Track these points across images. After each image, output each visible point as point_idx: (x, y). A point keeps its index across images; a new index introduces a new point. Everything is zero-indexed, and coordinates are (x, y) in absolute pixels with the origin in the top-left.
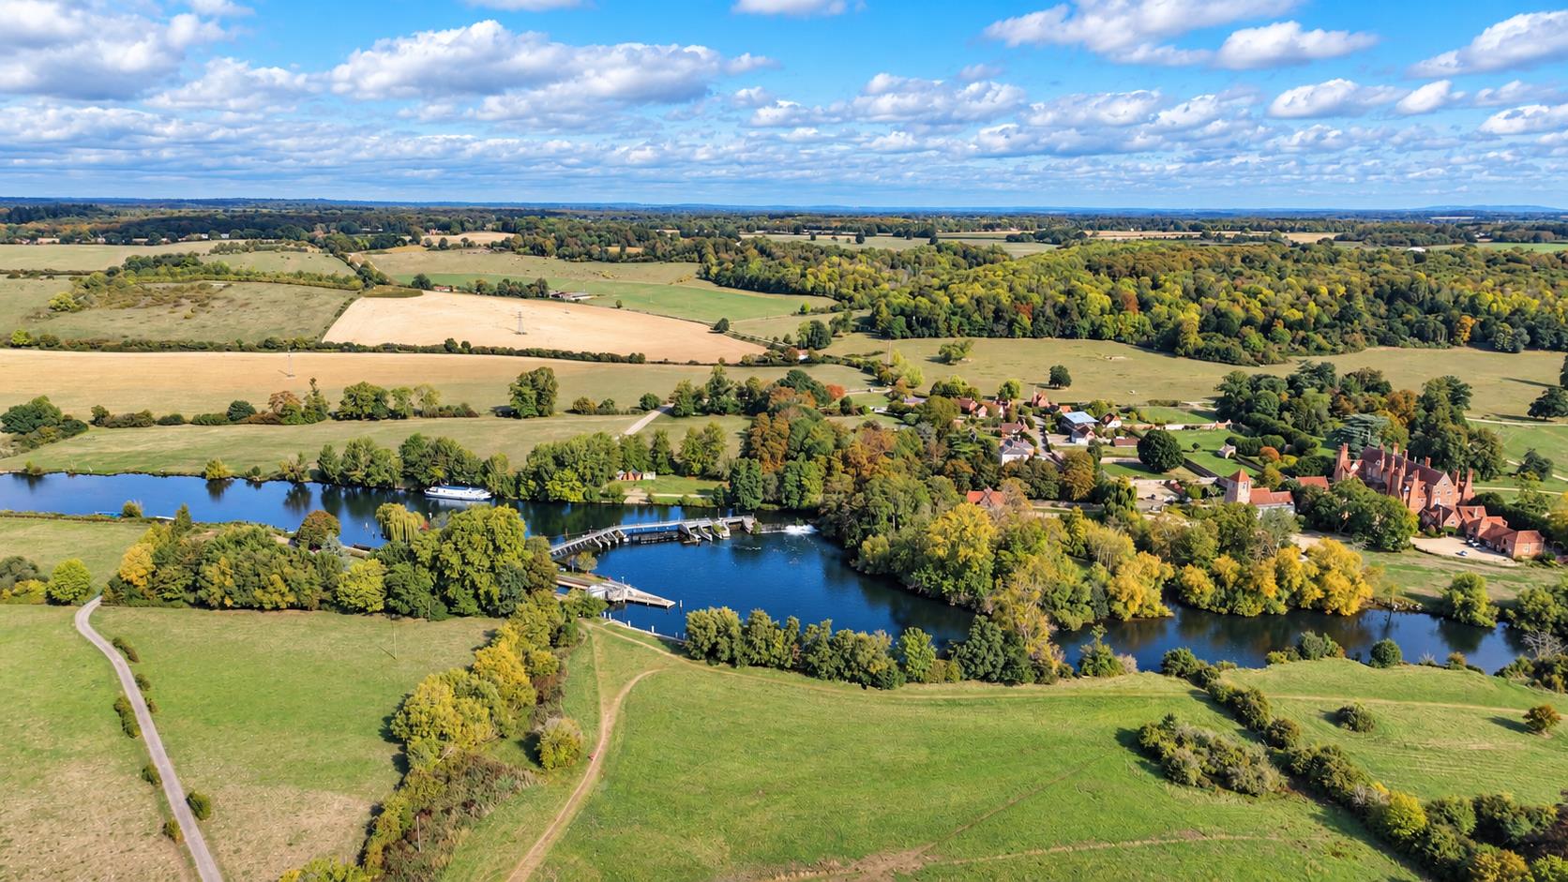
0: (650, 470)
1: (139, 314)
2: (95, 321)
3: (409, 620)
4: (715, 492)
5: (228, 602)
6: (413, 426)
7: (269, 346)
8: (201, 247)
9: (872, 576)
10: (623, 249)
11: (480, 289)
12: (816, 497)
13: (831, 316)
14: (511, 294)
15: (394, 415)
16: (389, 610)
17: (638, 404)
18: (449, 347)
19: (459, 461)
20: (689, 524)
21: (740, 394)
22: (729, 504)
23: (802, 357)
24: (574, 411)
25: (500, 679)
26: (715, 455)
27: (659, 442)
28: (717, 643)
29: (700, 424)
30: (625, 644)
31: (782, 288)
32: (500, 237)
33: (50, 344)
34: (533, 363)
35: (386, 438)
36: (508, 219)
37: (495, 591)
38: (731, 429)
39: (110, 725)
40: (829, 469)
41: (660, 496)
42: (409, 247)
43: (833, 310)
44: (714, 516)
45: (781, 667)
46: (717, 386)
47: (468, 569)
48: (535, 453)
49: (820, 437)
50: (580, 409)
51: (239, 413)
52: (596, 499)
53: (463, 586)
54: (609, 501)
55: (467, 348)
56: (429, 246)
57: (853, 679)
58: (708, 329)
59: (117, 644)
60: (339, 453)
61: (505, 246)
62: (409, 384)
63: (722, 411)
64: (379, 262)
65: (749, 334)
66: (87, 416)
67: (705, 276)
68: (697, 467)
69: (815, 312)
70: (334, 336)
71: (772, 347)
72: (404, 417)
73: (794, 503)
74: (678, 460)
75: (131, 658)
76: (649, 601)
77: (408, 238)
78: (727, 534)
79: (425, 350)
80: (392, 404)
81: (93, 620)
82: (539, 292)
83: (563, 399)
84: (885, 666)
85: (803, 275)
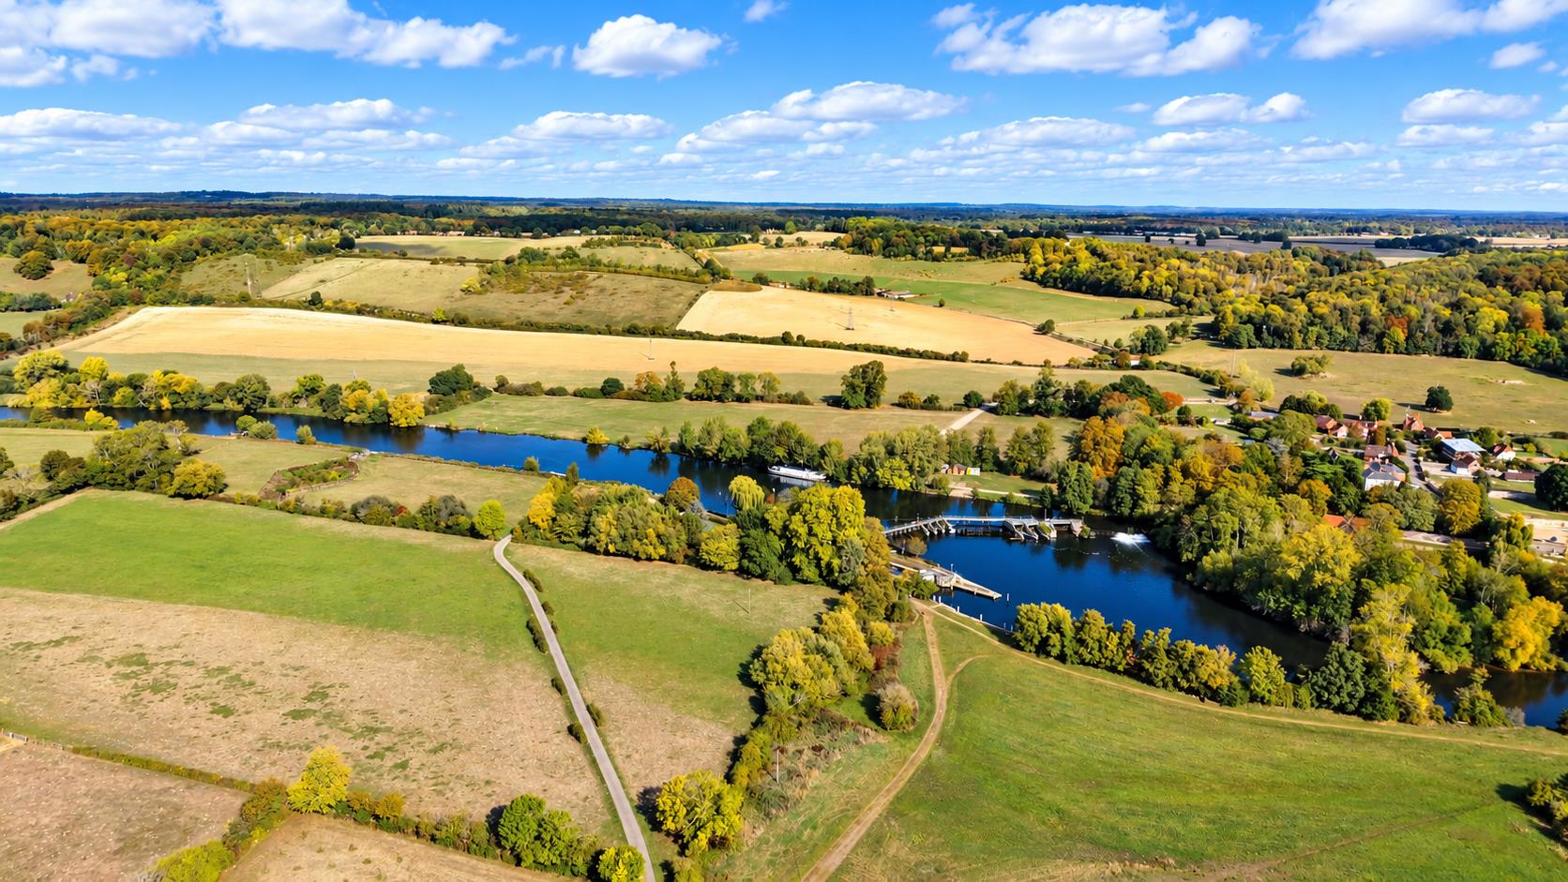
0: (974, 465)
1: (529, 298)
2: (496, 302)
3: (759, 582)
4: (1043, 493)
5: (612, 549)
6: (757, 409)
7: (632, 331)
8: (574, 241)
9: (1212, 595)
10: (948, 250)
11: (810, 285)
12: (1150, 507)
13: (1168, 321)
14: (839, 291)
15: (739, 399)
16: (742, 572)
17: (962, 401)
18: (785, 340)
19: (800, 442)
20: (1014, 522)
21: (1068, 396)
22: (1055, 507)
23: (1134, 363)
24: (900, 405)
25: (844, 642)
26: (1042, 455)
27: (986, 434)
28: (1048, 637)
29: (1029, 424)
30: (953, 627)
31: (1110, 289)
32: (832, 236)
33: (461, 321)
34: (867, 358)
35: (735, 421)
36: (834, 218)
37: (836, 562)
38: (1060, 429)
39: (525, 640)
40: (1167, 479)
41: (984, 492)
42: (750, 245)
43: (1169, 315)
44: (1040, 515)
45: (1113, 669)
46: (1044, 388)
47: (813, 540)
48: (868, 440)
49: (1157, 445)
50: (905, 403)
51: (610, 389)
52: (923, 489)
53: (807, 556)
54: (934, 492)
55: (801, 342)
56: (766, 243)
57: (1190, 691)
58: (1031, 330)
59: (526, 575)
60: (696, 429)
61: (835, 244)
62: (756, 371)
63: (1047, 413)
64: (723, 256)
65: (1075, 336)
66: (489, 382)
67: (1029, 276)
68: (1022, 466)
69: (1149, 316)
70: (685, 325)
71: (1102, 350)
72: (747, 401)
73: (1126, 511)
74: (1002, 458)
75: (538, 587)
76: (976, 591)
77: (747, 236)
78: (1054, 534)
79: (763, 341)
80: (738, 389)
81: (507, 552)
82: (864, 288)
83: (890, 391)
84: (1225, 682)
85: (1138, 277)
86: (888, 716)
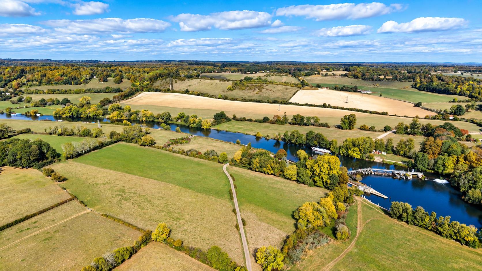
0: (384, 151)
1: (246, 92)
2: (236, 93)
3: (302, 185)
4: (408, 162)
5: (257, 170)
6: (311, 128)
7: (275, 102)
8: (262, 74)
9: (472, 204)
10: (385, 77)
11: (336, 89)
12: (450, 170)
13: (466, 104)
14: (345, 90)
15: (305, 124)
16: (297, 181)
17: (383, 129)
18: (324, 106)
19: (323, 139)
20: (396, 172)
21: (423, 129)
22: (413, 167)
23: (451, 118)
24: (360, 129)
25: (327, 209)
26: (410, 149)
27: (389, 141)
28: (402, 215)
29: (405, 138)
30: (368, 207)
31: (446, 92)
32: (344, 73)
33: (226, 98)
34: (350, 113)
35: (303, 131)
36: (347, 67)
37: (329, 181)
38: (418, 140)
39: (227, 196)
40: (458, 161)
41: (386, 161)
42: (317, 75)
43: (468, 101)
44: (406, 170)
45: (426, 228)
46: (414, 125)
47: (321, 173)
48: (346, 141)
49: (455, 148)
50: (363, 128)
51: (266, 120)
52: (365, 158)
53: (319, 178)
54: (368, 160)
55: (329, 106)
56: (322, 75)
57: (457, 240)
58: (413, 105)
59: (231, 175)
60: (289, 134)
61: (345, 75)
62: (312, 116)
63: (414, 134)
64: (307, 79)
65: (429, 108)
66: (231, 117)
67: (414, 87)
68: (402, 153)
69: (459, 101)
70: (292, 100)
71: (439, 113)
72: (308, 125)
73: (440, 171)
74: (395, 149)
75: (234, 180)
76: (378, 195)
77: (316, 73)
78: (411, 177)
79: (317, 106)
80: (305, 121)
81: (227, 168)
82: (355, 90)
83: (358, 123)
84: (472, 239)
85: (456, 88)
86: (339, 235)
